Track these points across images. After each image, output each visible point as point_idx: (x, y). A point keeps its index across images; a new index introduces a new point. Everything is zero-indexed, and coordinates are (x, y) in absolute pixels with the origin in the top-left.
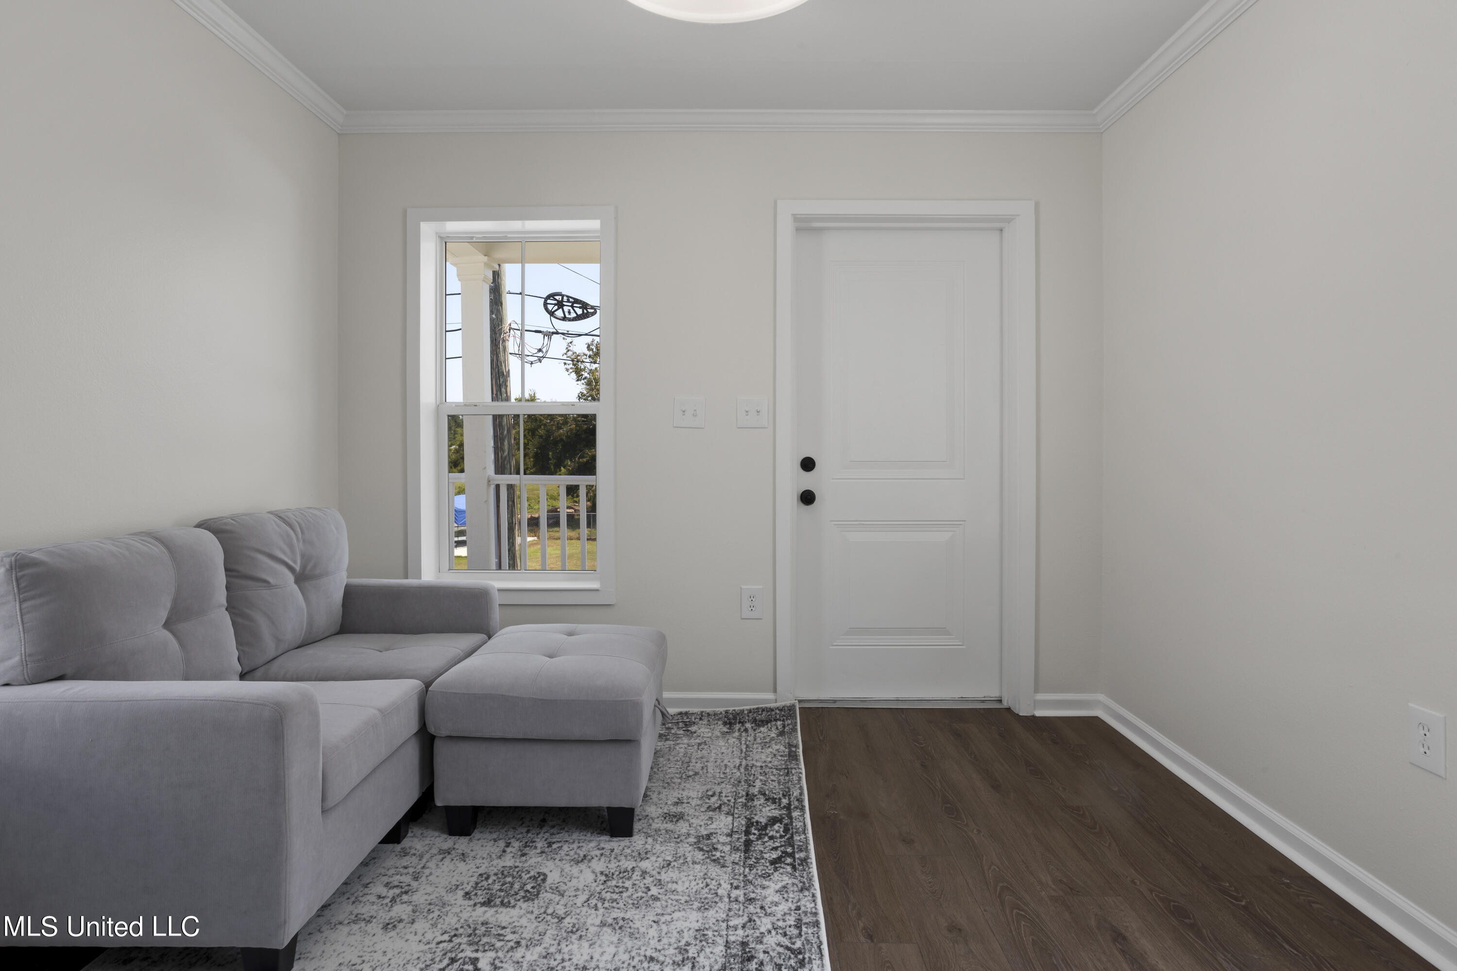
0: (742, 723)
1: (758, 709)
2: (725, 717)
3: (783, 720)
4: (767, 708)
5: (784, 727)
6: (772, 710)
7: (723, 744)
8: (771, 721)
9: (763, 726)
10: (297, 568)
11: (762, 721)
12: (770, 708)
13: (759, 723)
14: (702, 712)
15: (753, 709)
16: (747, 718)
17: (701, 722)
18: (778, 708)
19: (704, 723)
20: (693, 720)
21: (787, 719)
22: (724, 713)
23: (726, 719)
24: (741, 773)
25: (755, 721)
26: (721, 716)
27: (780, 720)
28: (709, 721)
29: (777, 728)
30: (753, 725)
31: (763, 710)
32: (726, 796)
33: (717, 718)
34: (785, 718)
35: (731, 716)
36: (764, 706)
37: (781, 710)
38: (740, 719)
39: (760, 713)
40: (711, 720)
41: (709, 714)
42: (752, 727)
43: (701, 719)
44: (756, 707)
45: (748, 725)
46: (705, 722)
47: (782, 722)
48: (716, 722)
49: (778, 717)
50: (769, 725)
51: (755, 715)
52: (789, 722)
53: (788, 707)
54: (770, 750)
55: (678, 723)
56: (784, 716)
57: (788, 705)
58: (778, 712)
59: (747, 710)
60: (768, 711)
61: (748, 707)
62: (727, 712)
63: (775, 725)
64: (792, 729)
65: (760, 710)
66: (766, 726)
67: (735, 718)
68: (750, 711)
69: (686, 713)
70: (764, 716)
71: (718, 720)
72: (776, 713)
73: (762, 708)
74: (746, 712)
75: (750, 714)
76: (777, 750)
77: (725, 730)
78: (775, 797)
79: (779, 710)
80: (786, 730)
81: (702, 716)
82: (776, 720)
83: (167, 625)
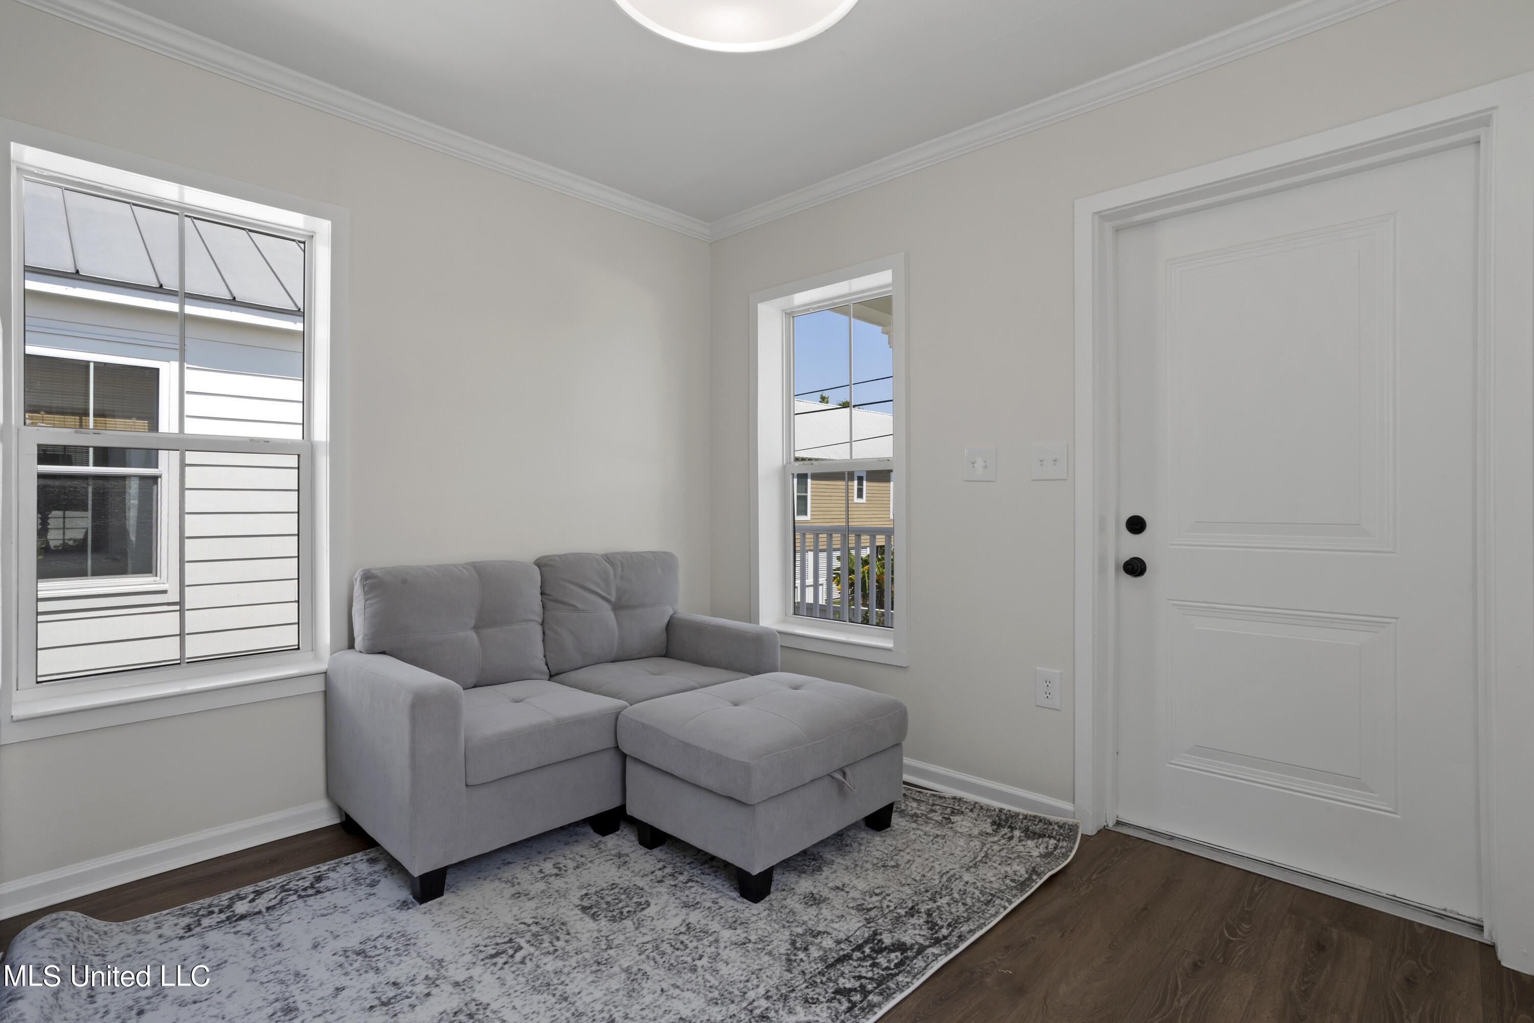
0: (1012, 828)
1: (1035, 817)
2: (997, 816)
3: (1058, 841)
4: (1045, 819)
5: (1055, 848)
6: (1051, 824)
7: (962, 844)
8: (1044, 836)
9: (1033, 839)
11: (1034, 833)
12: (1049, 821)
13: (1030, 834)
14: (976, 803)
15: (1030, 816)
16: (1020, 824)
17: (970, 813)
18: (1057, 823)
19: (973, 815)
20: (963, 809)
21: (1063, 840)
22: (997, 810)
23: (997, 818)
24: (940, 882)
25: (1026, 830)
26: (993, 813)
27: (1055, 838)
28: (979, 815)
29: (1047, 848)
30: (1022, 835)
31: (1040, 821)
32: (890, 901)
33: (989, 814)
34: (1062, 838)
35: (1003, 817)
36: (1042, 815)
37: (1060, 827)
38: (1012, 823)
39: (1036, 823)
40: (981, 815)
41: (982, 808)
42: (1020, 836)
43: (971, 810)
44: (1034, 814)
45: (1017, 833)
46: (974, 815)
47: (1055, 842)
48: (986, 818)
49: (1054, 834)
50: (1040, 840)
51: (1029, 824)
52: (1065, 844)
53: (1069, 826)
54: (1008, 869)
55: (947, 807)
56: (1061, 834)
57: (1070, 823)
58: (1056, 827)
59: (1023, 815)
60: (1045, 824)
61: (1025, 812)
62: (1001, 810)
63: (1047, 843)
64: (1063, 854)
65: (1037, 820)
66: (1036, 841)
67: (1007, 820)
68: (1026, 817)
69: (960, 800)
70: (1038, 828)
71: (989, 817)
72: (1053, 829)
73: (1040, 817)
74: (1021, 817)
75: (1025, 821)
76: (1015, 872)
77: (989, 830)
78: (939, 922)
79: (1058, 826)
80: (1055, 853)
81: (974, 807)
82: (1050, 837)
83: (476, 628)
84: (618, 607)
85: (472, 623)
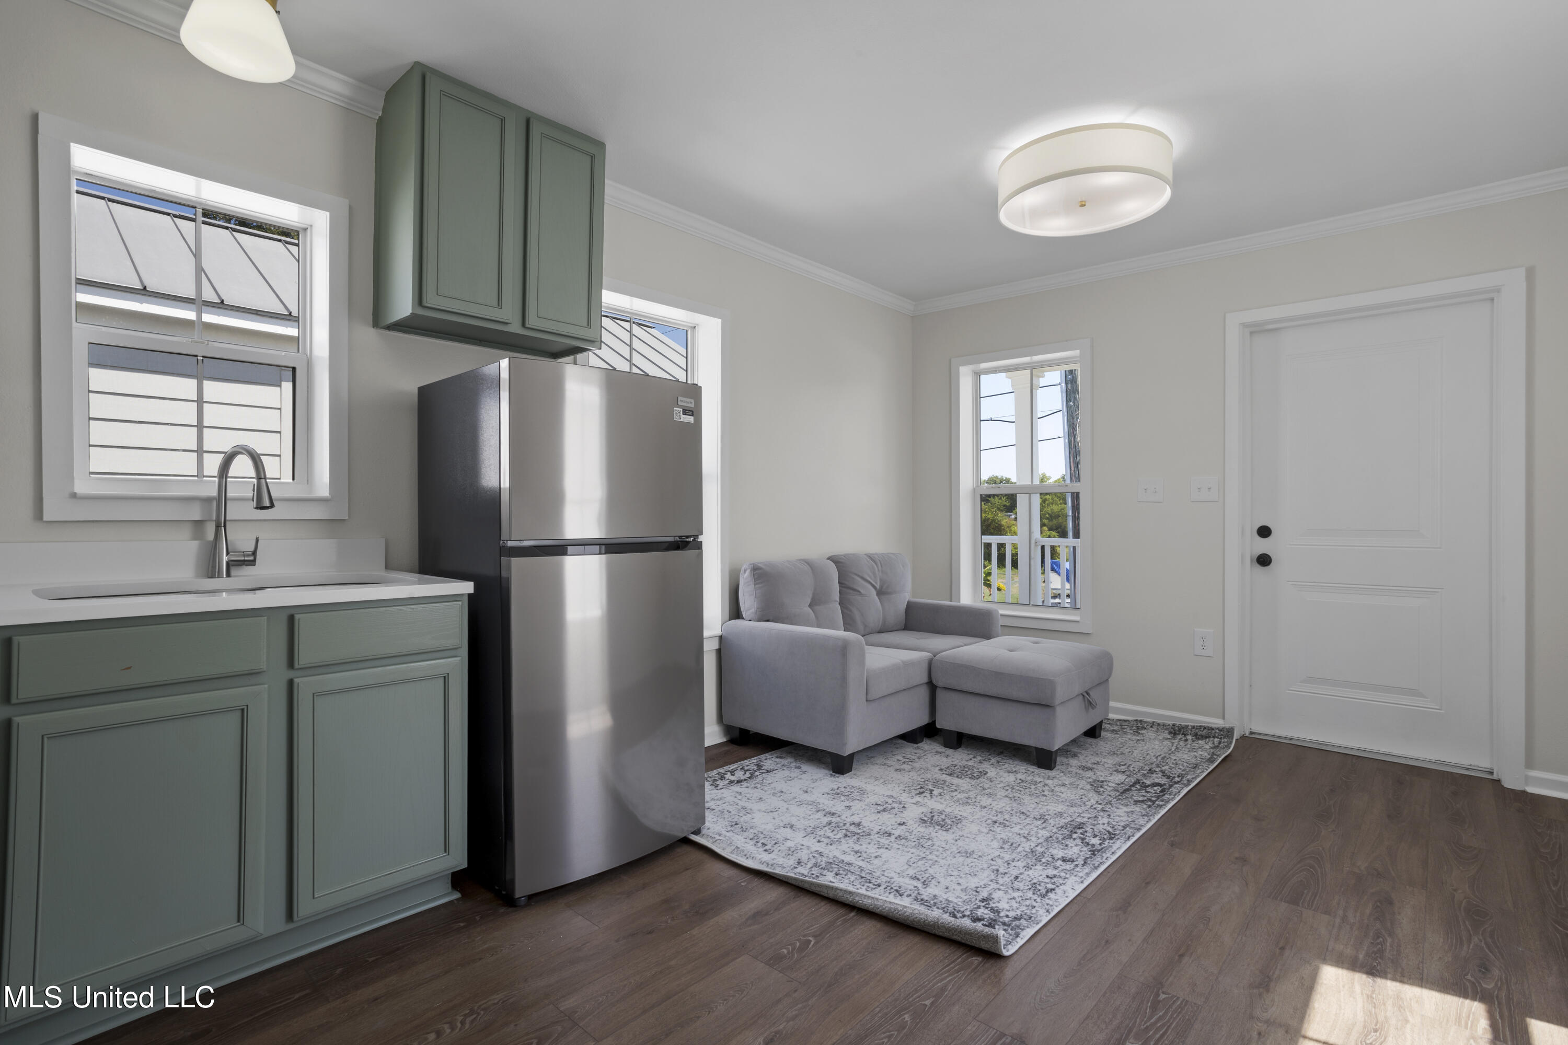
0: (1185, 735)
1: (1200, 726)
2: (1172, 728)
3: (1221, 739)
4: (1208, 727)
5: (1220, 743)
6: (1213, 729)
8: (1210, 737)
9: (1202, 740)
10: (878, 587)
11: (1202, 736)
12: (1211, 728)
13: (1197, 737)
14: (1154, 722)
15: (1197, 726)
16: (1190, 732)
17: (1151, 729)
18: (1218, 728)
19: (1153, 730)
20: (1145, 726)
21: (1224, 738)
22: (1171, 725)
23: (1172, 730)
25: (1196, 735)
26: (1168, 727)
27: (1218, 738)
28: (1158, 729)
29: (1213, 743)
30: (1194, 738)
31: (1205, 728)
33: (1165, 728)
34: (1222, 737)
35: (1177, 728)
36: (1206, 725)
37: (1220, 731)
38: (1184, 731)
39: (1202, 730)
40: (1160, 729)
41: (1159, 724)
42: (1192, 739)
43: (1151, 727)
44: (1200, 724)
45: (1189, 737)
46: (1155, 729)
47: (1219, 739)
48: (1163, 730)
49: (1217, 735)
50: (1207, 740)
51: (1197, 731)
52: (1226, 740)
53: (1226, 729)
54: (1196, 754)
55: (1132, 726)
56: (1222, 735)
57: (1228, 727)
58: (1217, 731)
59: (1192, 726)
60: (1209, 730)
61: (1193, 724)
62: (1174, 725)
63: (1213, 741)
64: (1226, 746)
65: (1203, 728)
66: (1204, 740)
67: (1180, 730)
68: (1193, 727)
69: (1141, 721)
70: (1204, 732)
71: (1166, 729)
72: (1215, 732)
73: (1204, 726)
74: (1190, 727)
75: (1193, 730)
76: (1201, 755)
77: (1169, 737)
79: (1219, 730)
80: (1220, 746)
81: (1153, 725)
82: (1214, 737)
83: (810, 606)
84: (881, 593)
85: (809, 601)
